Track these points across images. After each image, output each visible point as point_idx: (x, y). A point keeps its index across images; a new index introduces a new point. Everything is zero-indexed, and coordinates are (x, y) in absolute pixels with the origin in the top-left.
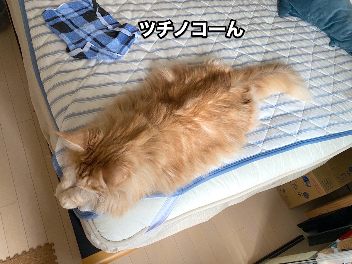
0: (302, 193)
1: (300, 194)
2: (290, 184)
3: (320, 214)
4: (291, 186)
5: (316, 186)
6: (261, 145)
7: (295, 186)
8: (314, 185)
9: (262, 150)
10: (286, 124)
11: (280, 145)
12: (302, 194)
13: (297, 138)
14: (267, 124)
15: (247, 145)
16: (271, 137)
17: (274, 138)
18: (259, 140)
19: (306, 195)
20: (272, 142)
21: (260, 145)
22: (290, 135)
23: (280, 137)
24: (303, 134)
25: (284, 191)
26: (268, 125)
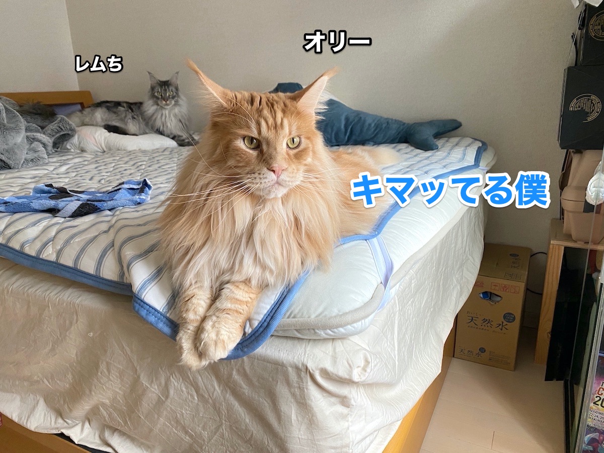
0: (503, 323)
1: (501, 326)
2: (480, 329)
3: (548, 336)
4: (483, 329)
5: (505, 288)
7: (486, 322)
8: (502, 290)
12: (505, 323)
19: (509, 317)
25: (482, 350)
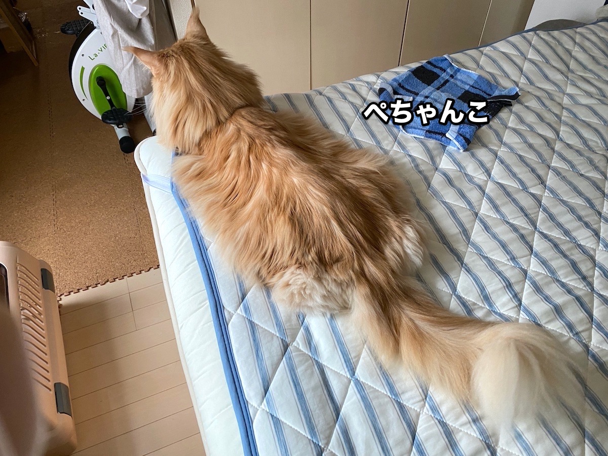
6: (241, 313)
9: (229, 312)
10: (296, 384)
11: (238, 351)
13: (260, 409)
14: (295, 342)
15: (242, 285)
16: (257, 334)
17: (254, 340)
18: (252, 309)
20: (245, 334)
21: (241, 311)
22: (266, 390)
23: (257, 355)
24: (269, 428)
26: (295, 344)
